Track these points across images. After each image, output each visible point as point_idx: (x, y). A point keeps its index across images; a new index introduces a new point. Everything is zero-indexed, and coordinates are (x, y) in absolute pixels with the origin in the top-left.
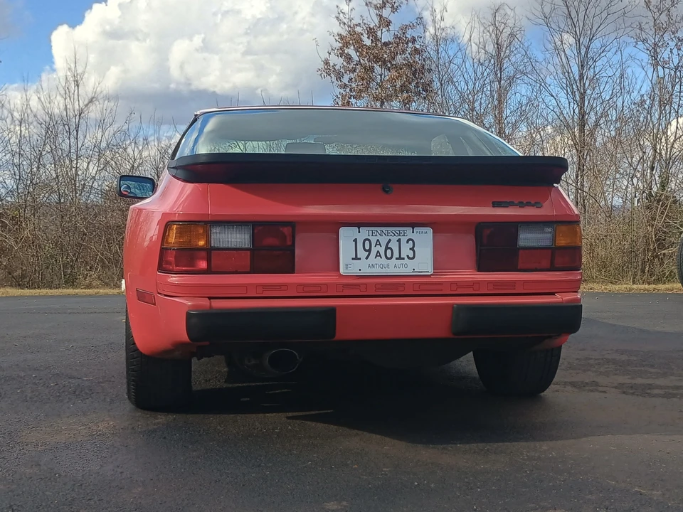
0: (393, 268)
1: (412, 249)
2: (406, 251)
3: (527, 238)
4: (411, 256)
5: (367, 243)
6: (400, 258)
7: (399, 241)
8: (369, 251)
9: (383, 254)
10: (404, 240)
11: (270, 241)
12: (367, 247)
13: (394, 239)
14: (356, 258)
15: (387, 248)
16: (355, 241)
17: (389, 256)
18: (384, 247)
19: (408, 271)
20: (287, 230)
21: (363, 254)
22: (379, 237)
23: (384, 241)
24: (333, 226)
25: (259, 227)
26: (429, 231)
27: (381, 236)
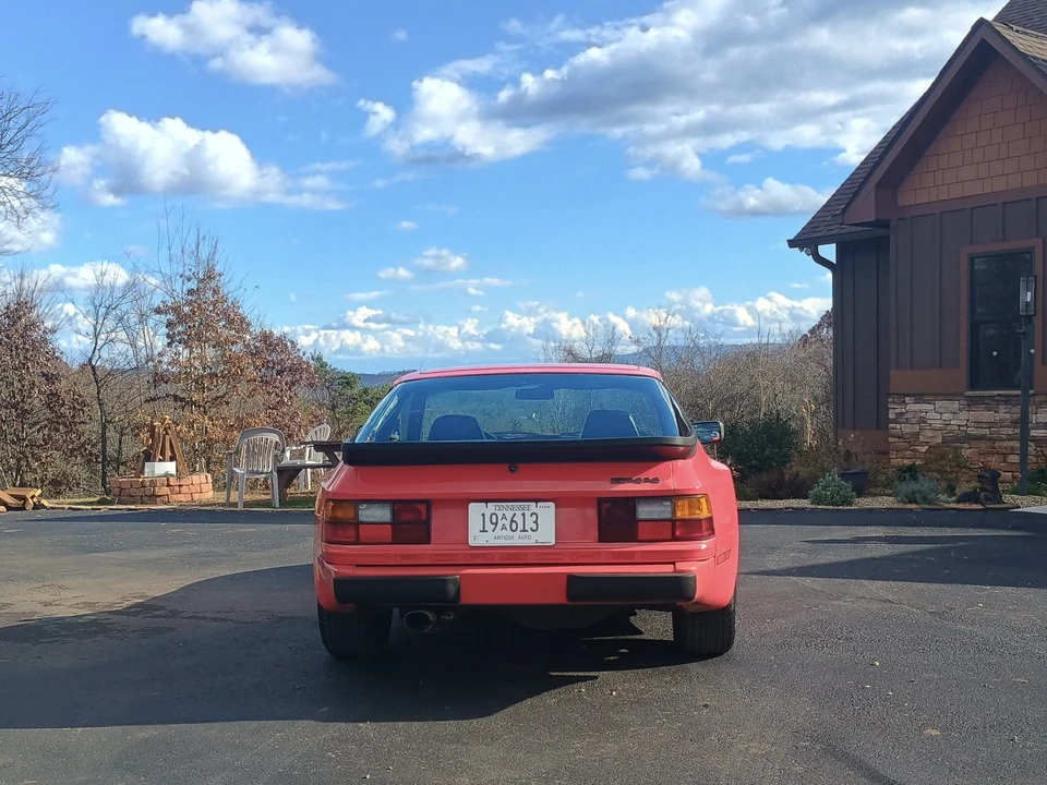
0: (517, 540)
1: (536, 522)
2: (530, 524)
3: (645, 511)
4: (534, 528)
5: (494, 516)
6: (524, 530)
7: (523, 514)
8: (496, 524)
9: (508, 528)
10: (528, 514)
11: (407, 516)
12: (494, 521)
13: (519, 513)
14: (484, 531)
15: (512, 521)
16: (483, 515)
17: (514, 528)
18: (509, 520)
19: (531, 542)
20: (422, 508)
21: (489, 527)
22: (505, 512)
23: (509, 515)
24: (463, 503)
25: (398, 505)
26: (552, 505)
27: (506, 511)
